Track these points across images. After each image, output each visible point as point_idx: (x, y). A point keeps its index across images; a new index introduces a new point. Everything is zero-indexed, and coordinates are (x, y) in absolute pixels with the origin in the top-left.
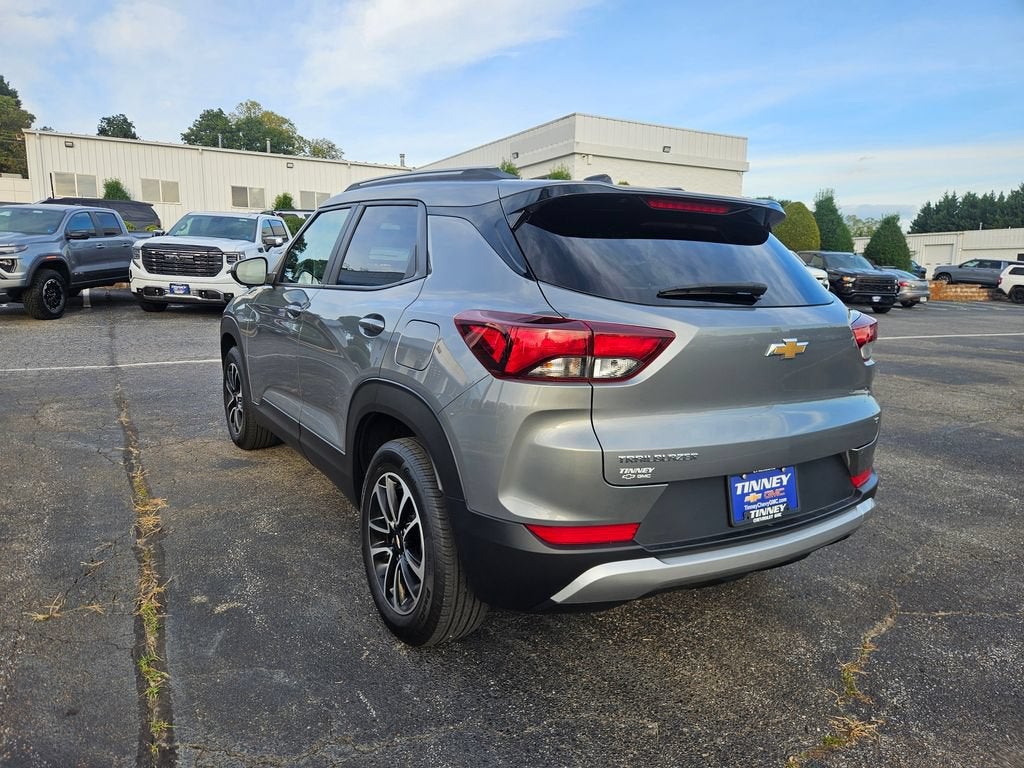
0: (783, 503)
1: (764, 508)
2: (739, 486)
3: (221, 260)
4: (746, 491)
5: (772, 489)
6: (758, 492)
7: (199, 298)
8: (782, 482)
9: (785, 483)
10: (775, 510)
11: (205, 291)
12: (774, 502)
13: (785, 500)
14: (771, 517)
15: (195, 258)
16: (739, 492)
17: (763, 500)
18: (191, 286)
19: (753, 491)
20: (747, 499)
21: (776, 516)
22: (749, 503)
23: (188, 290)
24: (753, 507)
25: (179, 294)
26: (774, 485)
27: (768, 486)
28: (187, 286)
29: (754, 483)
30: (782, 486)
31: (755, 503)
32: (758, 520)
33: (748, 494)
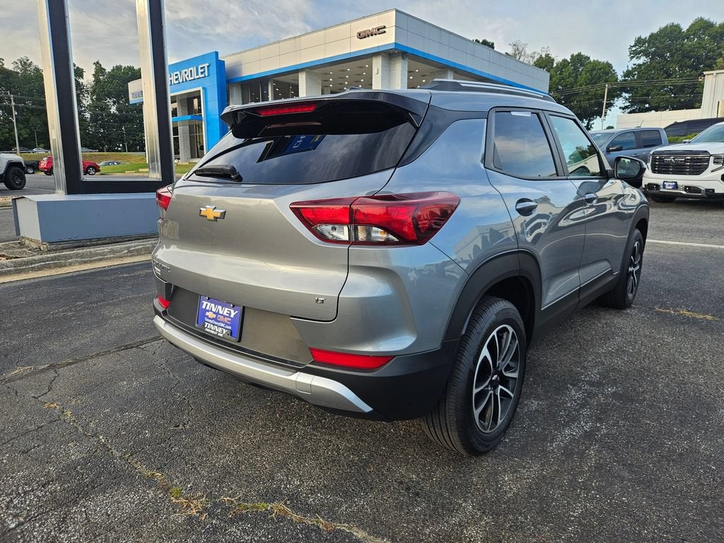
0: (226, 329)
1: (214, 325)
2: (205, 303)
3: (708, 161)
4: (207, 308)
5: (222, 315)
6: (214, 313)
7: (684, 192)
8: (230, 314)
9: (232, 316)
10: (219, 331)
11: (689, 187)
12: (222, 325)
13: (230, 328)
14: (216, 333)
15: (686, 161)
16: (204, 307)
17: (215, 319)
18: (680, 183)
19: (211, 311)
20: (207, 314)
21: (219, 334)
22: (207, 317)
23: (676, 186)
24: (210, 321)
25: (669, 189)
26: (225, 314)
27: (221, 312)
28: (676, 183)
29: (213, 305)
30: (229, 317)
31: (211, 319)
32: (208, 330)
33: (208, 311)
